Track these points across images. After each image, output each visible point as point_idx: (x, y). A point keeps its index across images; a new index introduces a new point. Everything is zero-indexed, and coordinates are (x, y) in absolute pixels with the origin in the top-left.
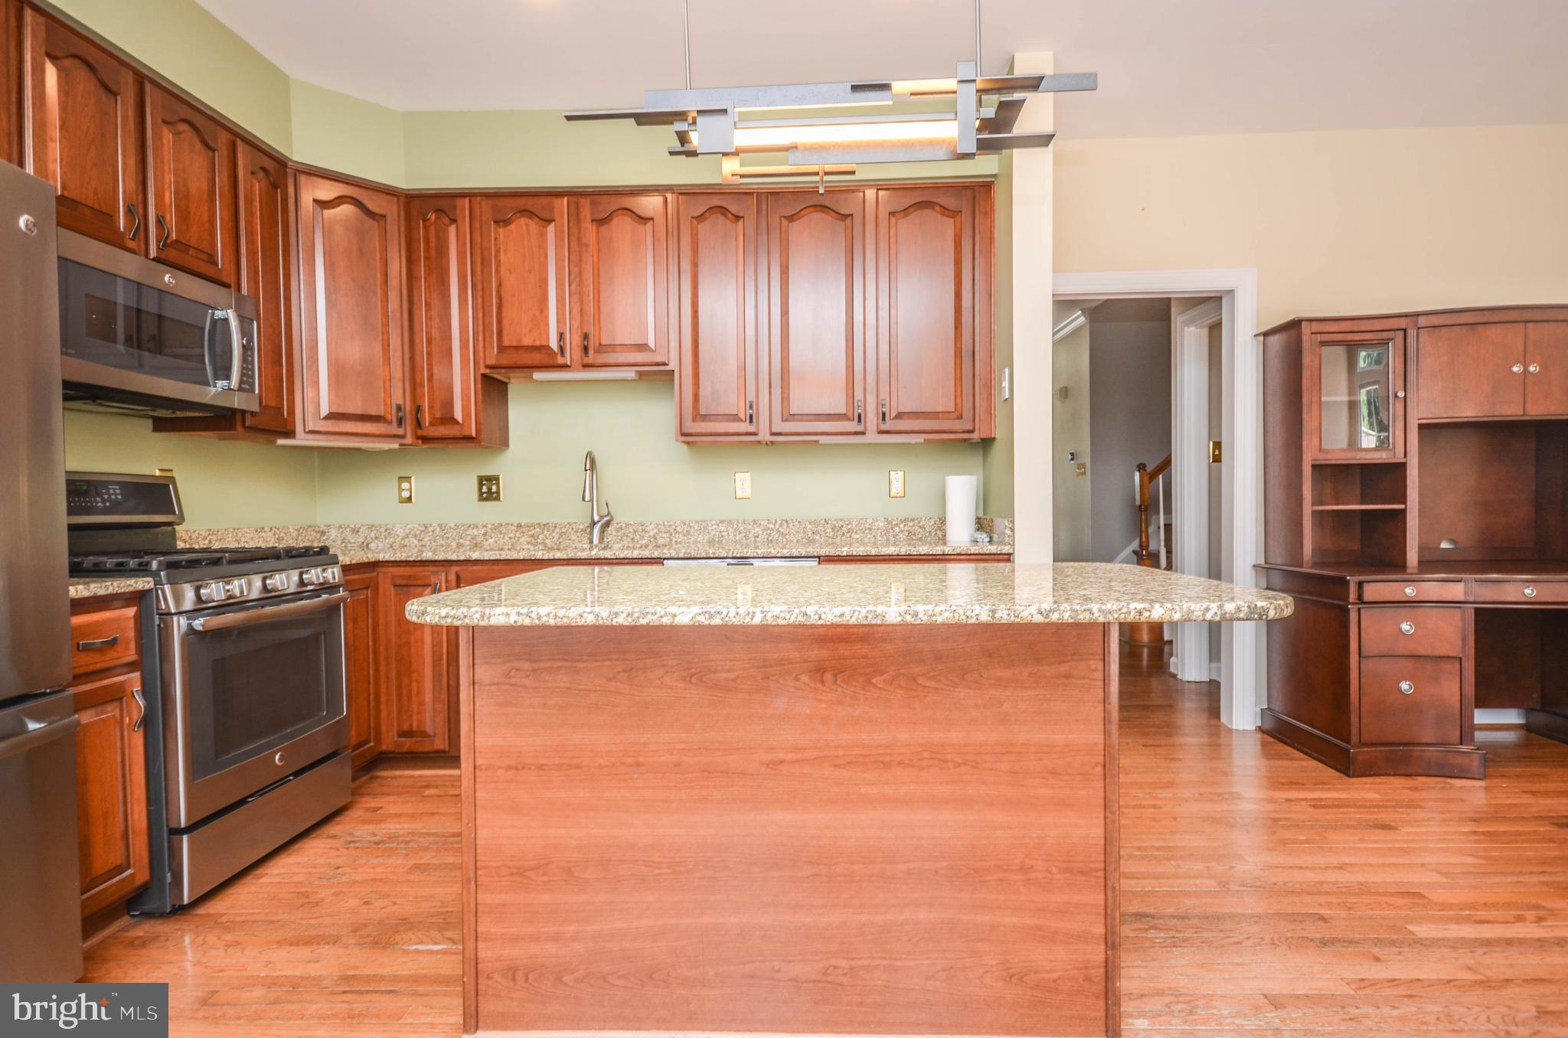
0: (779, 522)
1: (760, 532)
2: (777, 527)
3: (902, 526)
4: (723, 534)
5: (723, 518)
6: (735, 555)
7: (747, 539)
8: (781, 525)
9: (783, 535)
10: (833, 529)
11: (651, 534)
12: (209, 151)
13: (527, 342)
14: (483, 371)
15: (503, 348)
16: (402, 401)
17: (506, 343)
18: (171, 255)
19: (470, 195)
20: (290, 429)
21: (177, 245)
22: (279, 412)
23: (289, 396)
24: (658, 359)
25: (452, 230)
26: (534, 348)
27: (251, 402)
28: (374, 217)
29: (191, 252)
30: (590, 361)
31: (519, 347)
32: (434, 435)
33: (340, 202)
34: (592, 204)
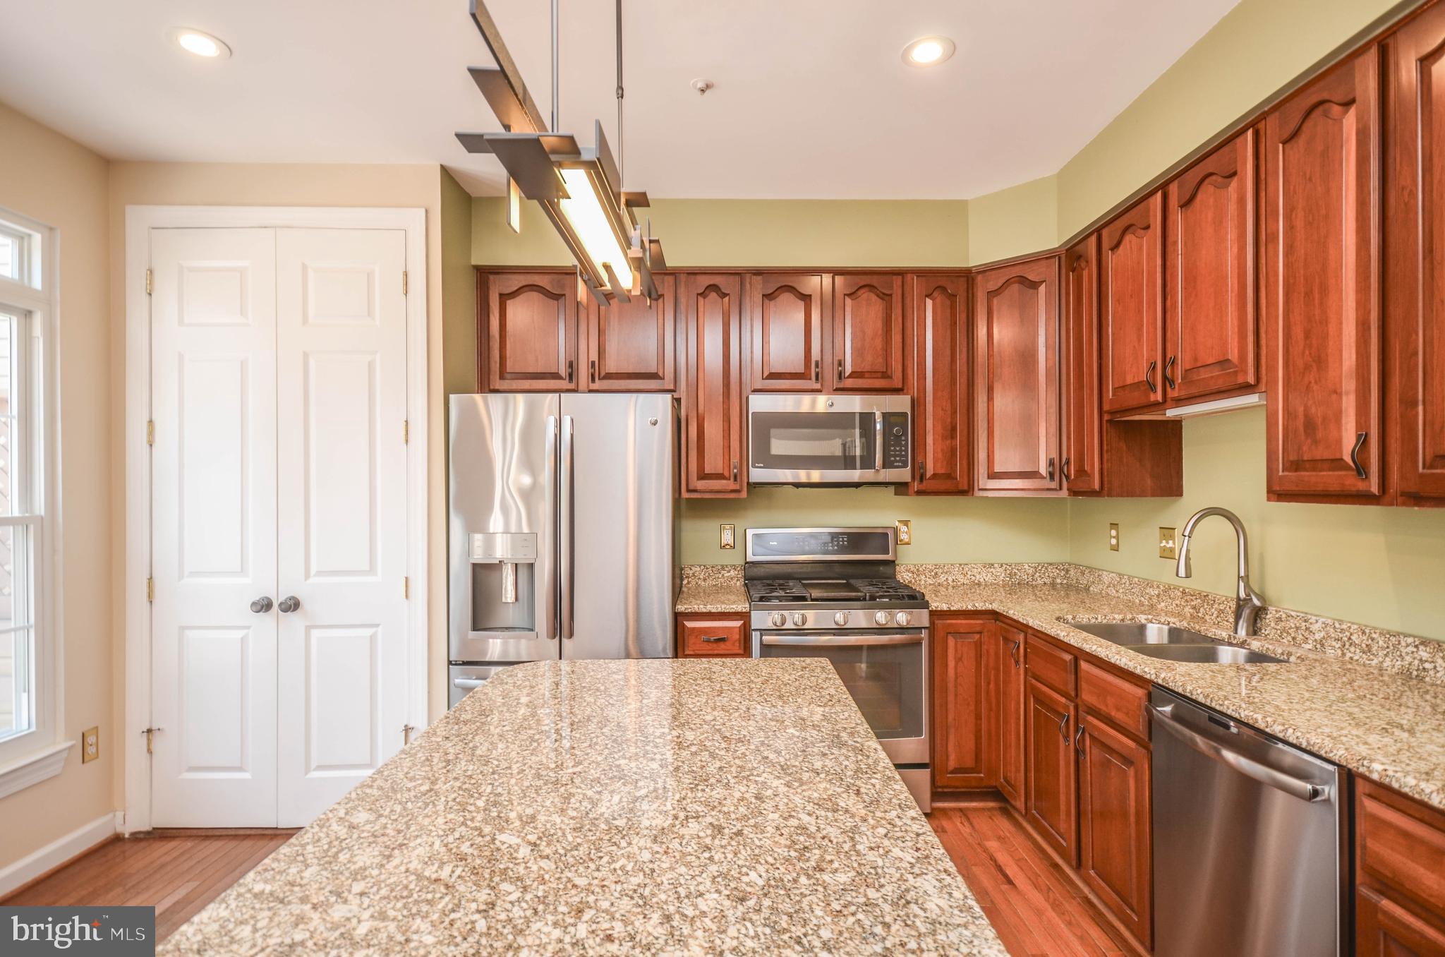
11: (1318, 636)
12: (886, 297)
13: (1129, 380)
14: (1106, 417)
15: (1115, 389)
16: (1054, 455)
17: (1116, 386)
18: (849, 383)
19: (1097, 230)
20: (966, 488)
21: (854, 375)
22: (950, 476)
23: (965, 462)
24: (1240, 380)
25: (1085, 273)
26: (1136, 385)
27: (904, 474)
28: (1034, 285)
29: (867, 375)
30: (1176, 394)
31: (1124, 387)
32: (1075, 488)
33: (1007, 284)
34: (1181, 185)
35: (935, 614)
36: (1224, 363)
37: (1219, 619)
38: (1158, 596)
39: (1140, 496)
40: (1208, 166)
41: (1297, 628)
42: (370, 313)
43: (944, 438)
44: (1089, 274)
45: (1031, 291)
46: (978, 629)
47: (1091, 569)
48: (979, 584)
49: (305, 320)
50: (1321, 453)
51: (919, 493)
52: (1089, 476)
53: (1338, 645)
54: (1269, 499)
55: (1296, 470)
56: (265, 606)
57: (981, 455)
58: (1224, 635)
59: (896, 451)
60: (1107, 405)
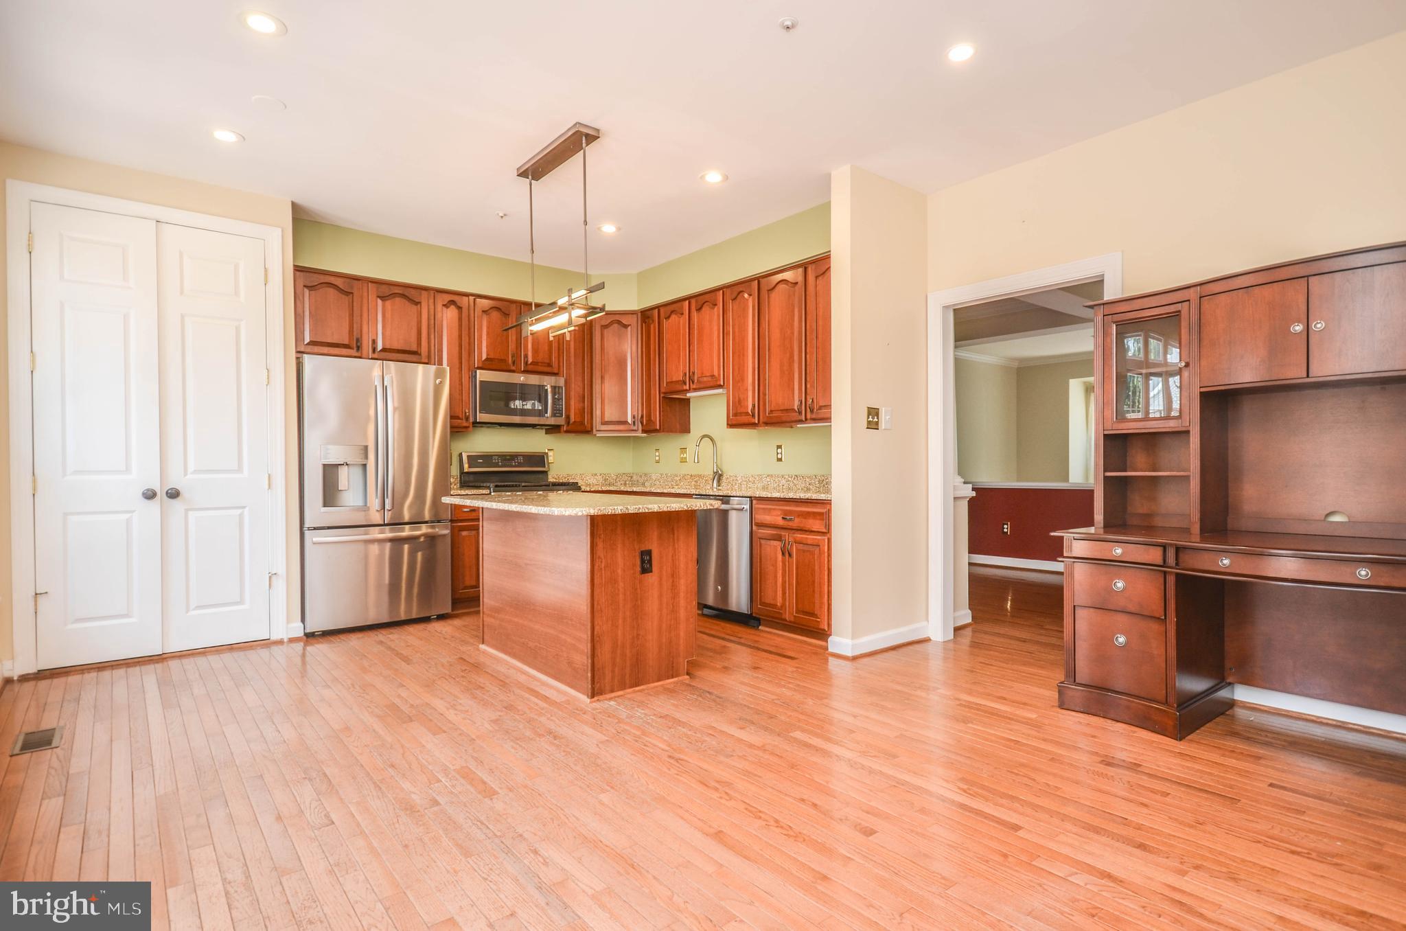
13: (674, 379)
14: (662, 395)
15: (667, 383)
16: (636, 413)
17: (668, 381)
18: (530, 368)
19: (659, 308)
20: (589, 430)
21: (532, 363)
22: (582, 423)
23: (589, 416)
24: (718, 383)
25: (652, 326)
26: (677, 382)
27: (561, 421)
28: (626, 326)
29: (540, 364)
30: (694, 387)
31: (672, 382)
32: (647, 429)
33: (612, 323)
34: (697, 302)
36: (713, 376)
37: (705, 484)
38: (679, 480)
39: (668, 432)
40: (706, 299)
41: (732, 480)
42: (237, 293)
43: (580, 401)
44: (654, 328)
45: (624, 330)
47: (646, 474)
49: (182, 293)
50: (742, 410)
51: (567, 432)
52: (654, 423)
53: (745, 483)
54: (728, 428)
55: (735, 417)
56: (150, 495)
57: (597, 412)
59: (557, 408)
60: (663, 390)
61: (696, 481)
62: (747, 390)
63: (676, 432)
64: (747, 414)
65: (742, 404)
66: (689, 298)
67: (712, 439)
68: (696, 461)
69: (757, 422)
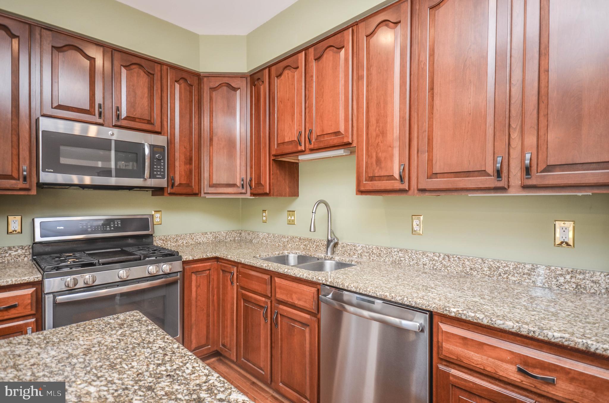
0: (442, 256)
1: (428, 262)
2: (441, 259)
3: (568, 277)
4: (402, 259)
5: (402, 247)
6: (361, 291)
7: (418, 265)
8: (444, 259)
9: (446, 267)
10: (490, 268)
11: (359, 252)
12: (151, 75)
13: (287, 140)
14: (272, 158)
15: (278, 144)
16: (244, 176)
17: (279, 142)
18: (124, 123)
19: (269, 67)
20: (197, 192)
21: (127, 118)
22: (189, 185)
23: (197, 178)
24: (345, 140)
25: (262, 87)
26: (291, 142)
27: (162, 182)
28: (235, 89)
29: (137, 120)
30: (312, 146)
31: (283, 143)
32: (255, 192)
33: (220, 86)
34: (315, 50)
35: (185, 263)
36: (337, 133)
37: (316, 249)
38: (288, 242)
39: (277, 196)
40: (330, 42)
41: (351, 249)
43: (186, 164)
44: (264, 88)
45: (233, 92)
46: (208, 268)
47: (253, 232)
48: (200, 243)
50: (383, 173)
51: (171, 194)
52: (263, 186)
53: (368, 255)
54: (357, 194)
55: (371, 181)
57: (206, 175)
58: (323, 256)
59: (157, 168)
60: (273, 152)
61: (305, 245)
62: (391, 147)
63: (285, 196)
64: (391, 177)
65: (383, 165)
66: (306, 49)
67: (326, 205)
68: (312, 230)
69: (407, 188)
